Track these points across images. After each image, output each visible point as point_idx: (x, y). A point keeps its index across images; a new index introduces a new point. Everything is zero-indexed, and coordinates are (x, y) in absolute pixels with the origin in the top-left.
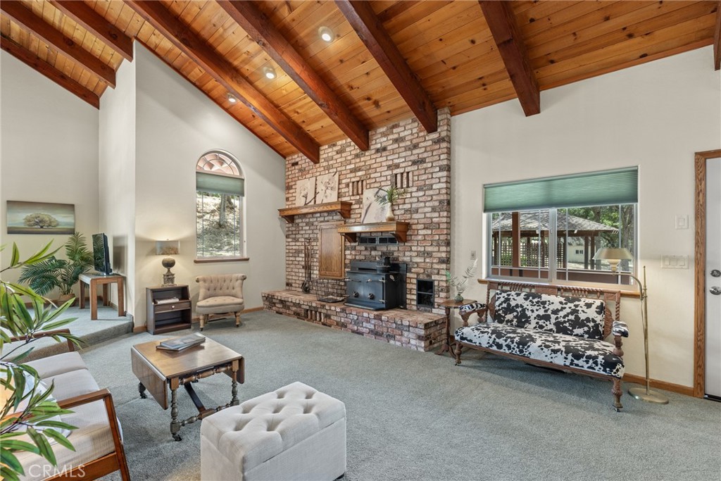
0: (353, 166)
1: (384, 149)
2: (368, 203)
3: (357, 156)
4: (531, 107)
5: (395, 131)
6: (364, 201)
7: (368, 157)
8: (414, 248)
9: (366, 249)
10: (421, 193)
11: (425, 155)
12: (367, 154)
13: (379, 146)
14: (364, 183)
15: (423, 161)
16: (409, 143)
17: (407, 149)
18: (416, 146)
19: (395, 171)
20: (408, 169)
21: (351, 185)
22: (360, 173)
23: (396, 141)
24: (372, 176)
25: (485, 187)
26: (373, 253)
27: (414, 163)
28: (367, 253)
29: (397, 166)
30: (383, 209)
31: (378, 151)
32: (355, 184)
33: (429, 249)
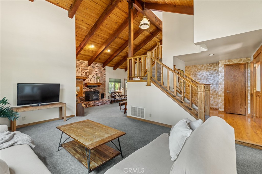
0: (85, 68)
1: (94, 67)
2: (91, 78)
3: (87, 66)
4: (114, 69)
5: (96, 64)
6: (89, 77)
7: (89, 67)
8: (100, 88)
9: (89, 88)
10: (101, 78)
11: (102, 71)
12: (89, 66)
13: (93, 66)
14: (89, 73)
15: (102, 72)
16: (99, 68)
17: (99, 69)
18: (100, 69)
19: (96, 73)
20: (99, 73)
21: (85, 73)
22: (87, 71)
23: (97, 66)
24: (91, 72)
25: (109, 79)
26: (91, 89)
27: (100, 72)
28: (90, 89)
29: (97, 72)
30: (95, 80)
31: (92, 67)
32: (86, 73)
33: (103, 88)
